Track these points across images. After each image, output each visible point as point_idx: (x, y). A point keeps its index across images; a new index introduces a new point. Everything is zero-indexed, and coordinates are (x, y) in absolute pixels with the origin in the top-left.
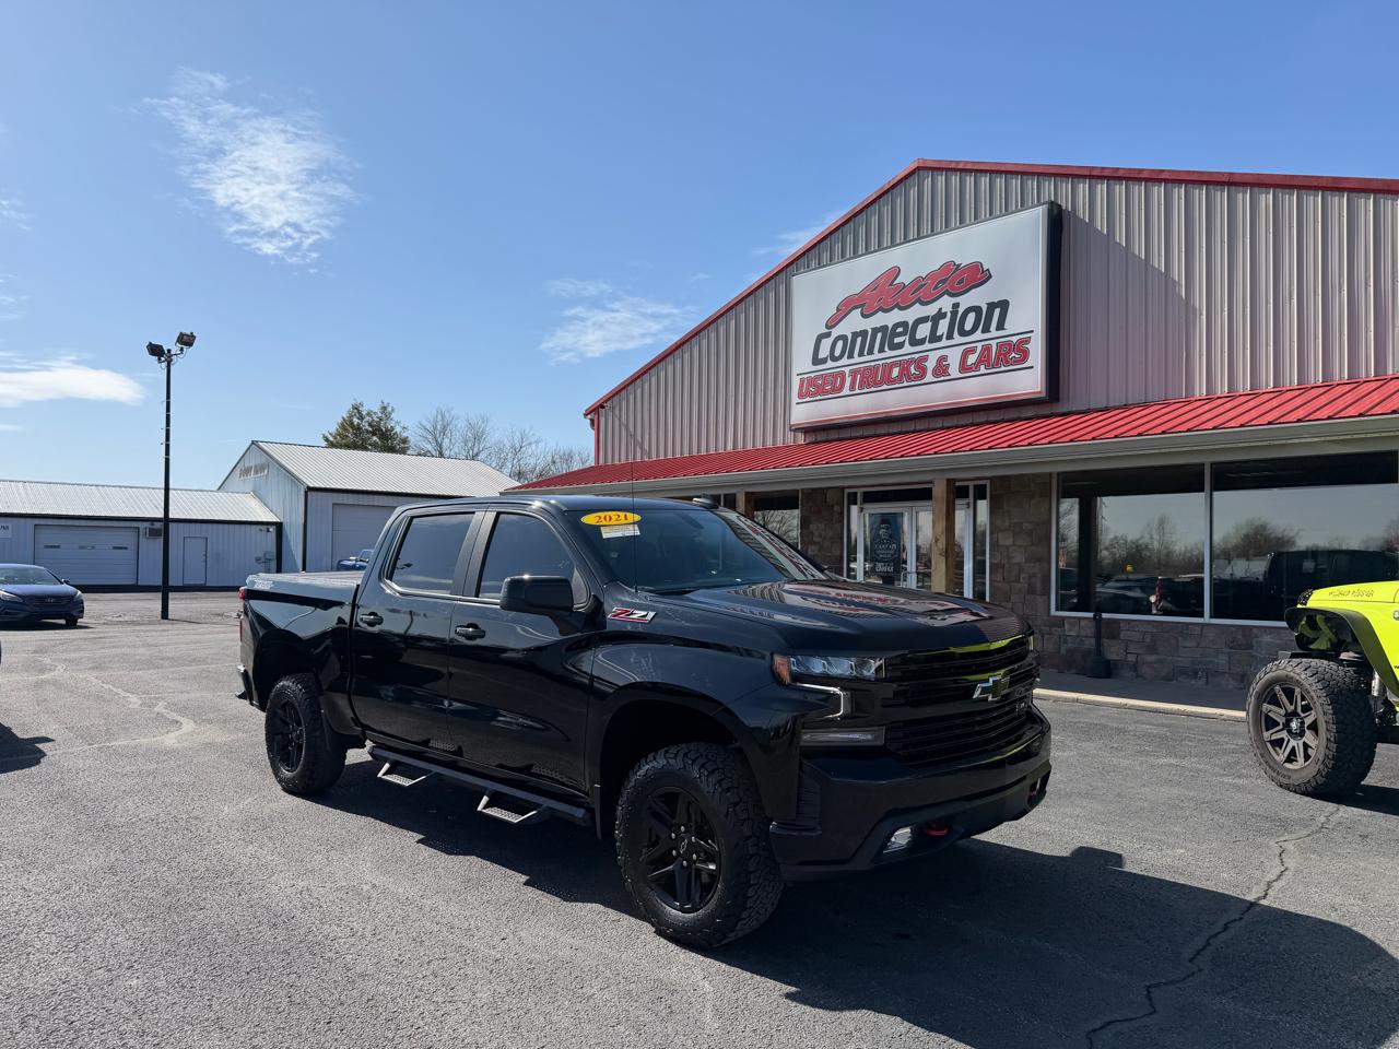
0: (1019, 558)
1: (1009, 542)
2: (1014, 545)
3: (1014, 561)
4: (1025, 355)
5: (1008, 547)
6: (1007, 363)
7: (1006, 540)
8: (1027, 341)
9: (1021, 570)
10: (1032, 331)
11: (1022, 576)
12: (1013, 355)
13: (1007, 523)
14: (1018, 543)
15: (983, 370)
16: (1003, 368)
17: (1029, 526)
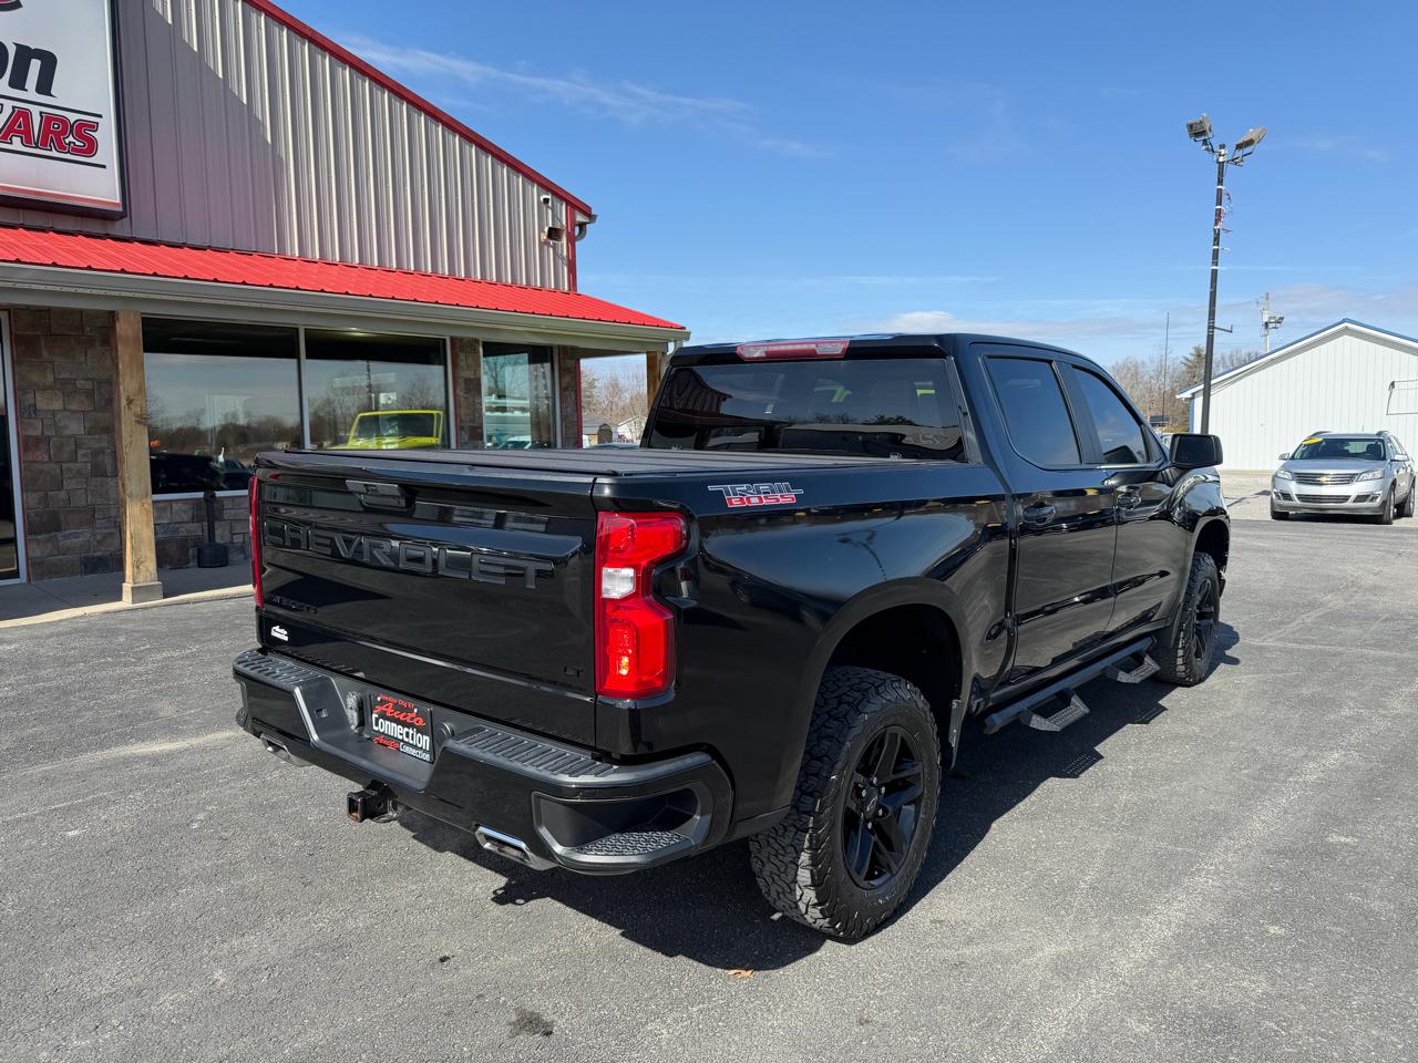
0: (75, 427)
1: (58, 405)
2: (65, 409)
3: (67, 432)
4: (91, 147)
5: (54, 413)
6: (61, 147)
7: (49, 403)
8: (94, 127)
9: (78, 445)
10: (100, 116)
11: (80, 453)
12: (71, 139)
13: (50, 379)
14: (74, 407)
15: (17, 144)
16: (54, 153)
17: (89, 385)
